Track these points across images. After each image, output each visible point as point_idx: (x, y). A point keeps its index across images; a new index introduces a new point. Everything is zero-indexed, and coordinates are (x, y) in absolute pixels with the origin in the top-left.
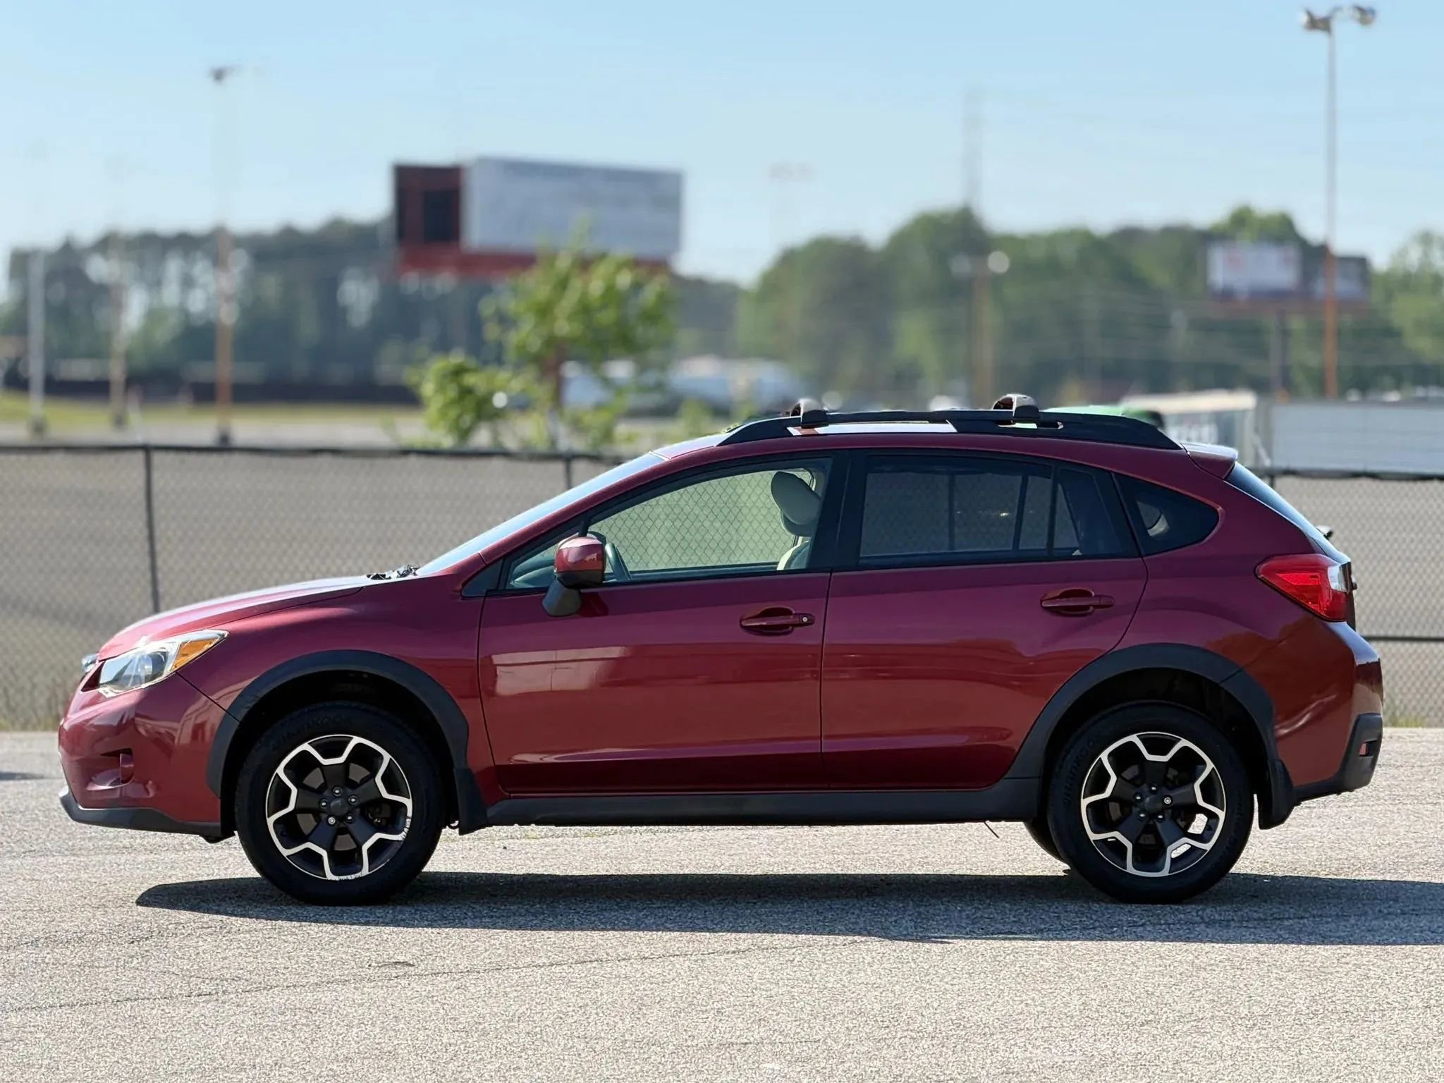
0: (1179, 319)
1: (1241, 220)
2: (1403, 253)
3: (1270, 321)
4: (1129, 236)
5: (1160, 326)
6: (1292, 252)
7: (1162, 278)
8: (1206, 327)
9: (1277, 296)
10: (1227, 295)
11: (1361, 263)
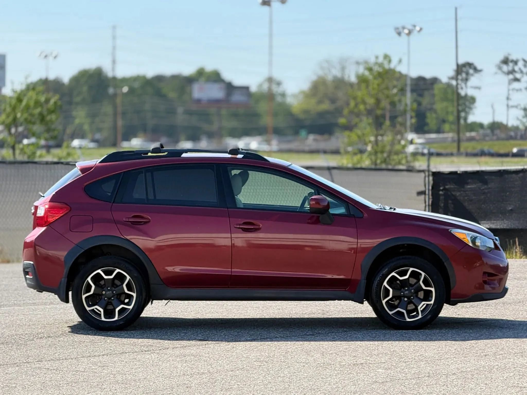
0: (180, 110)
1: (201, 73)
2: (260, 85)
3: (213, 110)
4: (159, 79)
5: (172, 112)
6: (222, 85)
7: (172, 95)
8: (189, 113)
9: (217, 102)
10: (199, 101)
11: (246, 89)
